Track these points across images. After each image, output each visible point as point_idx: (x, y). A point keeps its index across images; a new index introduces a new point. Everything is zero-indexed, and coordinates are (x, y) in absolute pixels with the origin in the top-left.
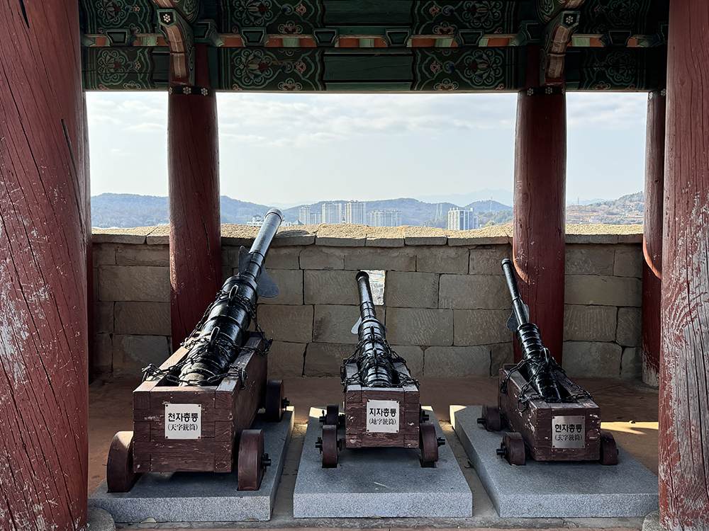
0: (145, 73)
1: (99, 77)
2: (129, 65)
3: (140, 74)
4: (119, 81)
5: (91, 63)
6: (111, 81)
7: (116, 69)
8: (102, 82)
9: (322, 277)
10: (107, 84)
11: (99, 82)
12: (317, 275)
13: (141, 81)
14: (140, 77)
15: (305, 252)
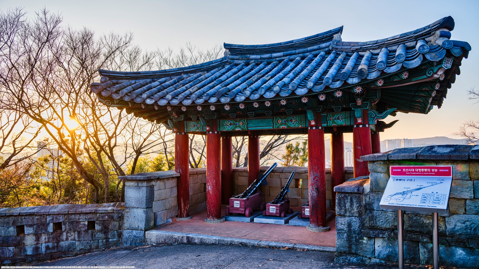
12: (284, 180)
15: (281, 174)
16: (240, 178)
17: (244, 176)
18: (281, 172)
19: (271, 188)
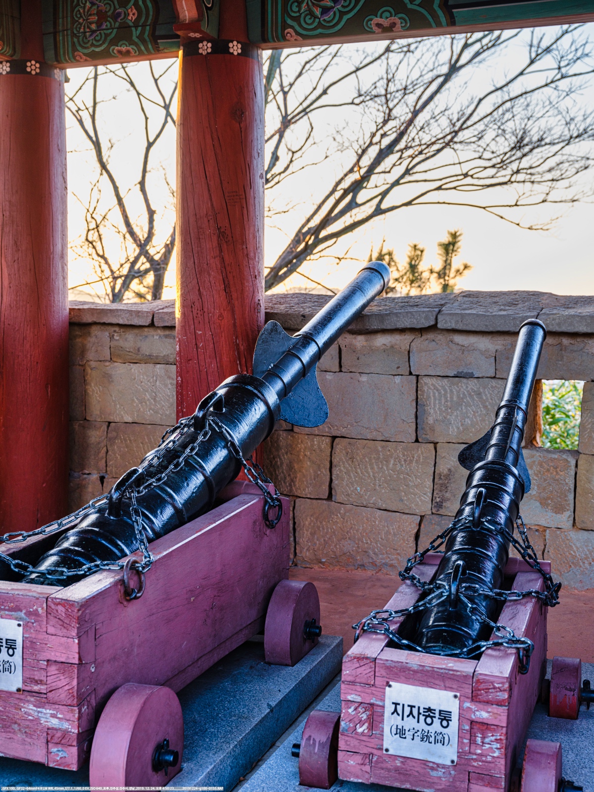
0: (144, 26)
1: (75, 40)
2: (119, 14)
3: (136, 27)
4: (104, 43)
5: (63, 18)
6: (93, 45)
7: (99, 24)
8: (79, 48)
9: (451, 390)
10: (86, 51)
11: (75, 49)
12: (443, 387)
13: (136, 40)
14: (136, 33)
15: (420, 343)
16: (119, 370)
17: (153, 360)
18: (422, 331)
19: (340, 445)
